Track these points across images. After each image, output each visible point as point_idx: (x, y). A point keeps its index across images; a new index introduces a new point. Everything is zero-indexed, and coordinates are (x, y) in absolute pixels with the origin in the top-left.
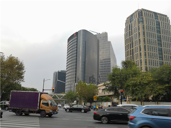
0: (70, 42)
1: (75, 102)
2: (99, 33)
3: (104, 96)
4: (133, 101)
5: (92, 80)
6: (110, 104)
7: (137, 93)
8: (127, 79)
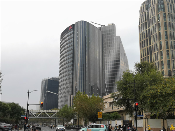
0: (63, 38)
1: (72, 120)
2: (104, 26)
3: (112, 112)
4: (153, 118)
5: (94, 90)
6: (120, 123)
7: (157, 107)
8: (144, 88)
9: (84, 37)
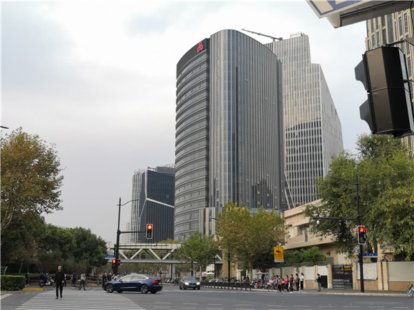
8: (378, 192)
9: (233, 70)
